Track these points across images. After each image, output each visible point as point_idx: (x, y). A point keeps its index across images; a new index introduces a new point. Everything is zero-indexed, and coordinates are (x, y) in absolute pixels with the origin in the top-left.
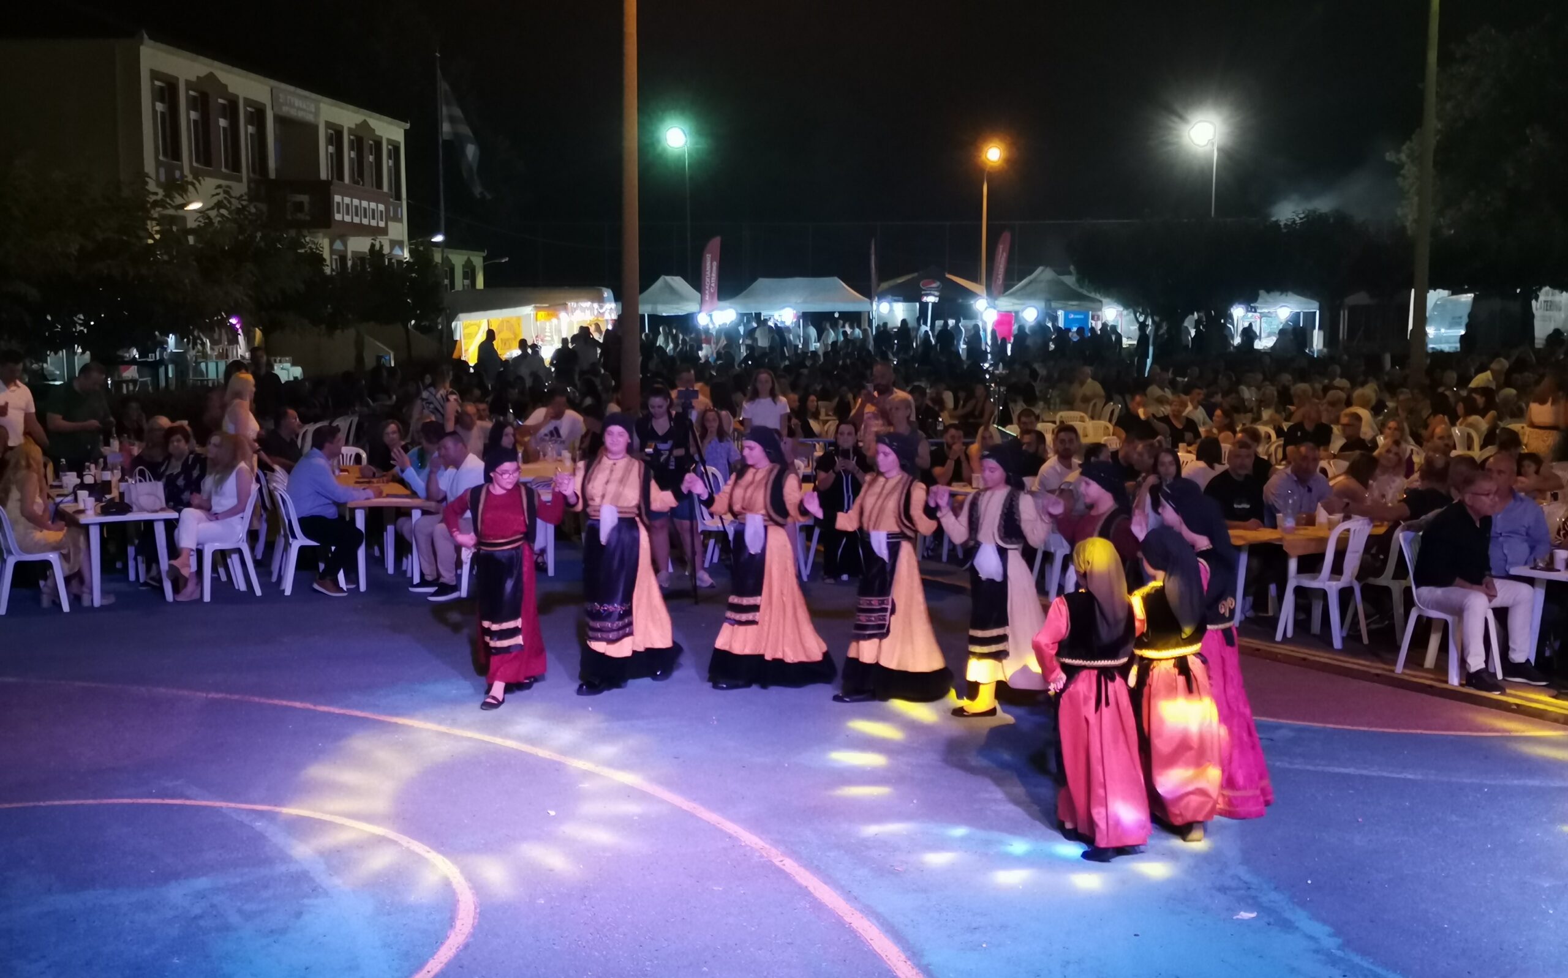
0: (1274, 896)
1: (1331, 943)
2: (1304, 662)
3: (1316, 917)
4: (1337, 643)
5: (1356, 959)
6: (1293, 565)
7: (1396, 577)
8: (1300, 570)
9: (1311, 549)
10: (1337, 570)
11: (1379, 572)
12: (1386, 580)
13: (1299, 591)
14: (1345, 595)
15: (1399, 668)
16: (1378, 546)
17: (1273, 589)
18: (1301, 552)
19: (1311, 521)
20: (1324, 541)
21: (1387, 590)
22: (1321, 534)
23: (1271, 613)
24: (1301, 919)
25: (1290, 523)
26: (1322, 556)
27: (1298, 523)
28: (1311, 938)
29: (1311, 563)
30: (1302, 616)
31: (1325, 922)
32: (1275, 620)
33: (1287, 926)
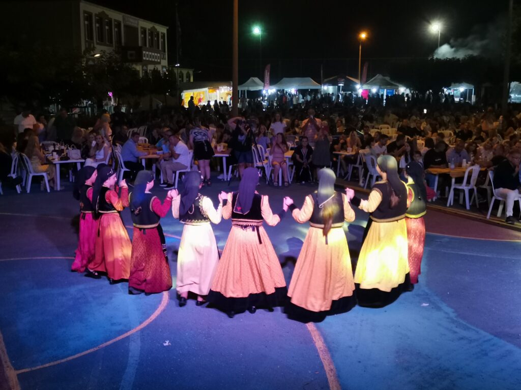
0: (436, 298)
1: (453, 315)
2: (456, 214)
3: (449, 306)
4: (468, 207)
5: (461, 321)
6: (453, 180)
7: (488, 185)
8: (456, 182)
9: (459, 176)
10: (468, 182)
12: (485, 186)
13: (455, 190)
14: (471, 191)
15: (488, 217)
17: (447, 188)
18: (457, 176)
19: (460, 165)
20: (464, 172)
21: (486, 190)
22: (463, 170)
23: (446, 196)
24: (444, 306)
25: (453, 166)
26: (463, 178)
27: (456, 166)
28: (446, 313)
29: (459, 180)
30: (457, 198)
31: (452, 307)
32: (447, 198)
33: (439, 309)
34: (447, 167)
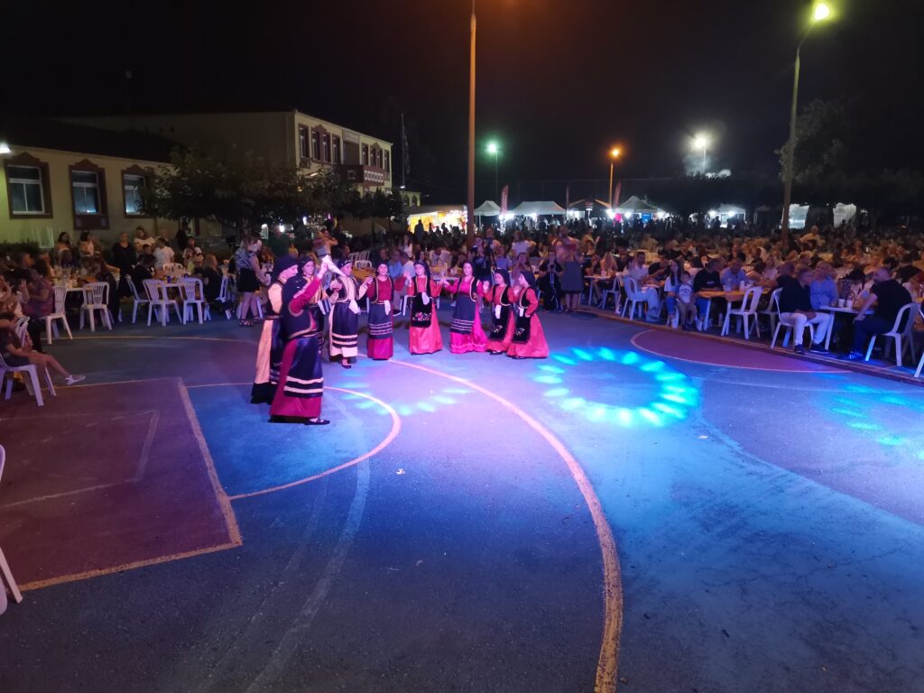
0: (715, 430)
1: (738, 449)
2: (733, 344)
3: (732, 439)
4: (747, 337)
5: (748, 455)
6: (729, 305)
7: (772, 311)
8: (732, 308)
9: (737, 299)
10: (748, 308)
11: (765, 308)
12: (768, 312)
13: (732, 316)
14: (751, 317)
15: (772, 346)
16: (765, 298)
17: (721, 315)
18: (734, 300)
19: (737, 289)
20: (743, 296)
21: (768, 316)
22: (742, 293)
23: (720, 325)
24: (727, 439)
25: (729, 289)
26: (741, 302)
27: (732, 289)
28: (730, 446)
29: (737, 305)
30: (733, 327)
31: (736, 440)
32: (721, 328)
33: (720, 442)
34: (722, 290)
